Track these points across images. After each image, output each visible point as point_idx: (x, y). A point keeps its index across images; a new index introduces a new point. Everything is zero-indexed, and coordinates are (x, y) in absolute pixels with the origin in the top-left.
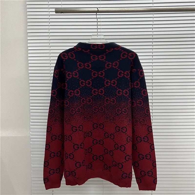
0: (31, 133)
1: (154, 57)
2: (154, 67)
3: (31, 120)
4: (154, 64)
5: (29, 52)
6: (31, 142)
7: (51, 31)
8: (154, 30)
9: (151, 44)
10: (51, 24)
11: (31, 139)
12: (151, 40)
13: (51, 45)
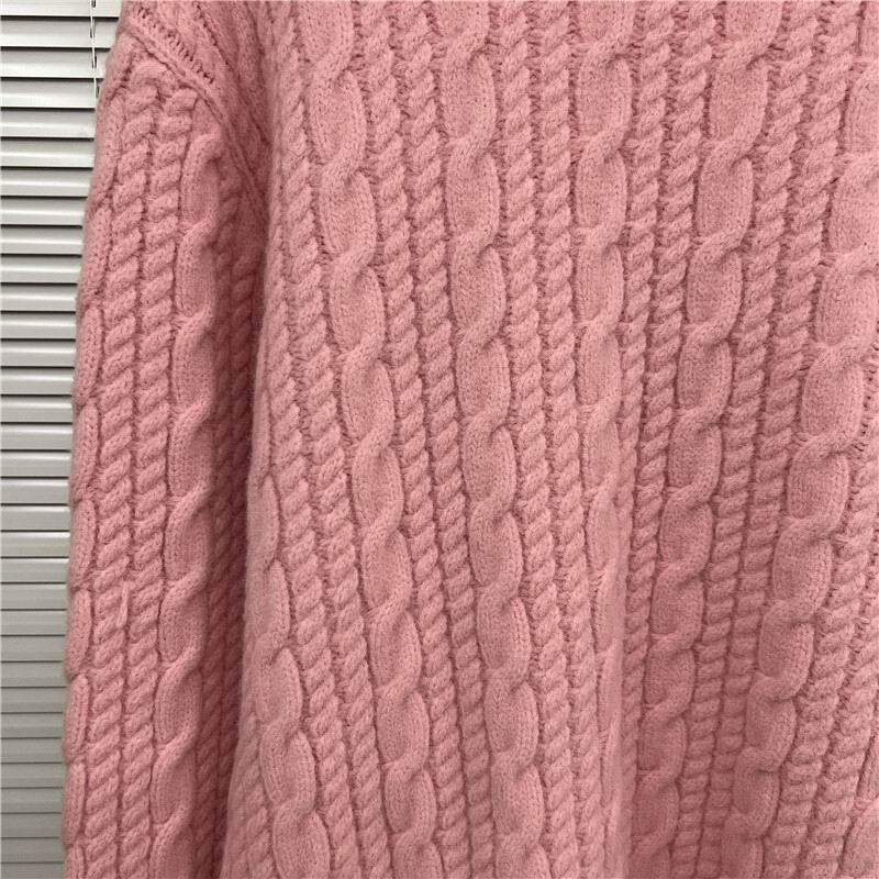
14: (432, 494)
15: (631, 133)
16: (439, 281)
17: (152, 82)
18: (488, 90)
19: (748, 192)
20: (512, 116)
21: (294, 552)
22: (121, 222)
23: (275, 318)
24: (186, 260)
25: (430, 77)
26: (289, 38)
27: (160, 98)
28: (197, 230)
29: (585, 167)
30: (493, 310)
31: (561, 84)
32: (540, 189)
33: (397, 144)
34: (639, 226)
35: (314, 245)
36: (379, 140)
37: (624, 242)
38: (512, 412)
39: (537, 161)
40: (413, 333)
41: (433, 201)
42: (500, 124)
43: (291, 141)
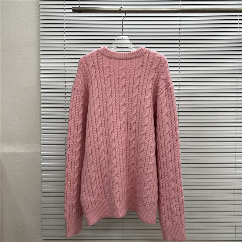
0: (42, 149)
1: (181, 65)
2: (181, 76)
3: (42, 134)
4: (181, 72)
5: (41, 57)
6: (42, 160)
7: (66, 34)
8: (182, 34)
9: (178, 50)
10: (67, 26)
11: (42, 156)
12: (178, 46)
13: (66, 49)
14: (105, 130)
15: (125, 94)
16: (106, 108)
17: (77, 89)
18: (110, 90)
19: (137, 99)
20: (113, 92)
21: (91, 136)
22: (74, 103)
23: (89, 112)
24: (80, 106)
25: (105, 89)
26: (91, 85)
27: (78, 90)
28: (81, 103)
29: (120, 97)
30: (111, 111)
31: (118, 89)
32: (116, 99)
33: (101, 95)
34: (126, 103)
35: (93, 105)
36: (100, 95)
37: (124, 104)
38: (113, 121)
39: (115, 97)
40: (103, 113)
41: (105, 100)
42: (112, 93)
43: (91, 95)
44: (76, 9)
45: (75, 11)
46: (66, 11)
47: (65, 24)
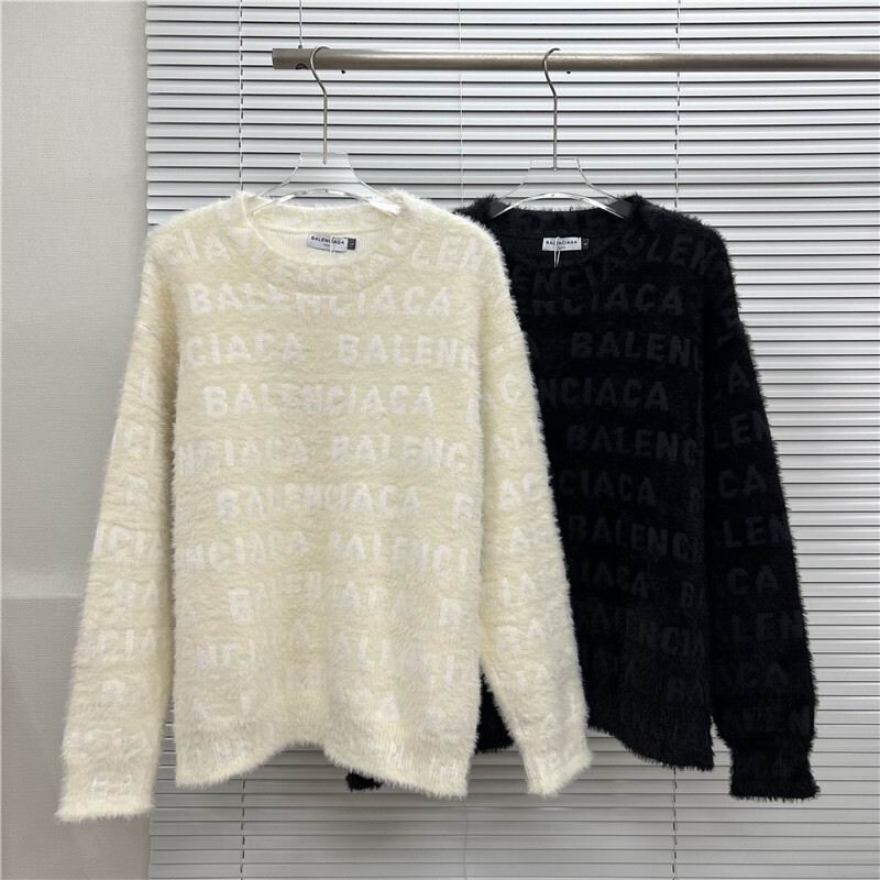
44: (287, 55)
45: (282, 61)
46: (249, 60)
47: (243, 109)
